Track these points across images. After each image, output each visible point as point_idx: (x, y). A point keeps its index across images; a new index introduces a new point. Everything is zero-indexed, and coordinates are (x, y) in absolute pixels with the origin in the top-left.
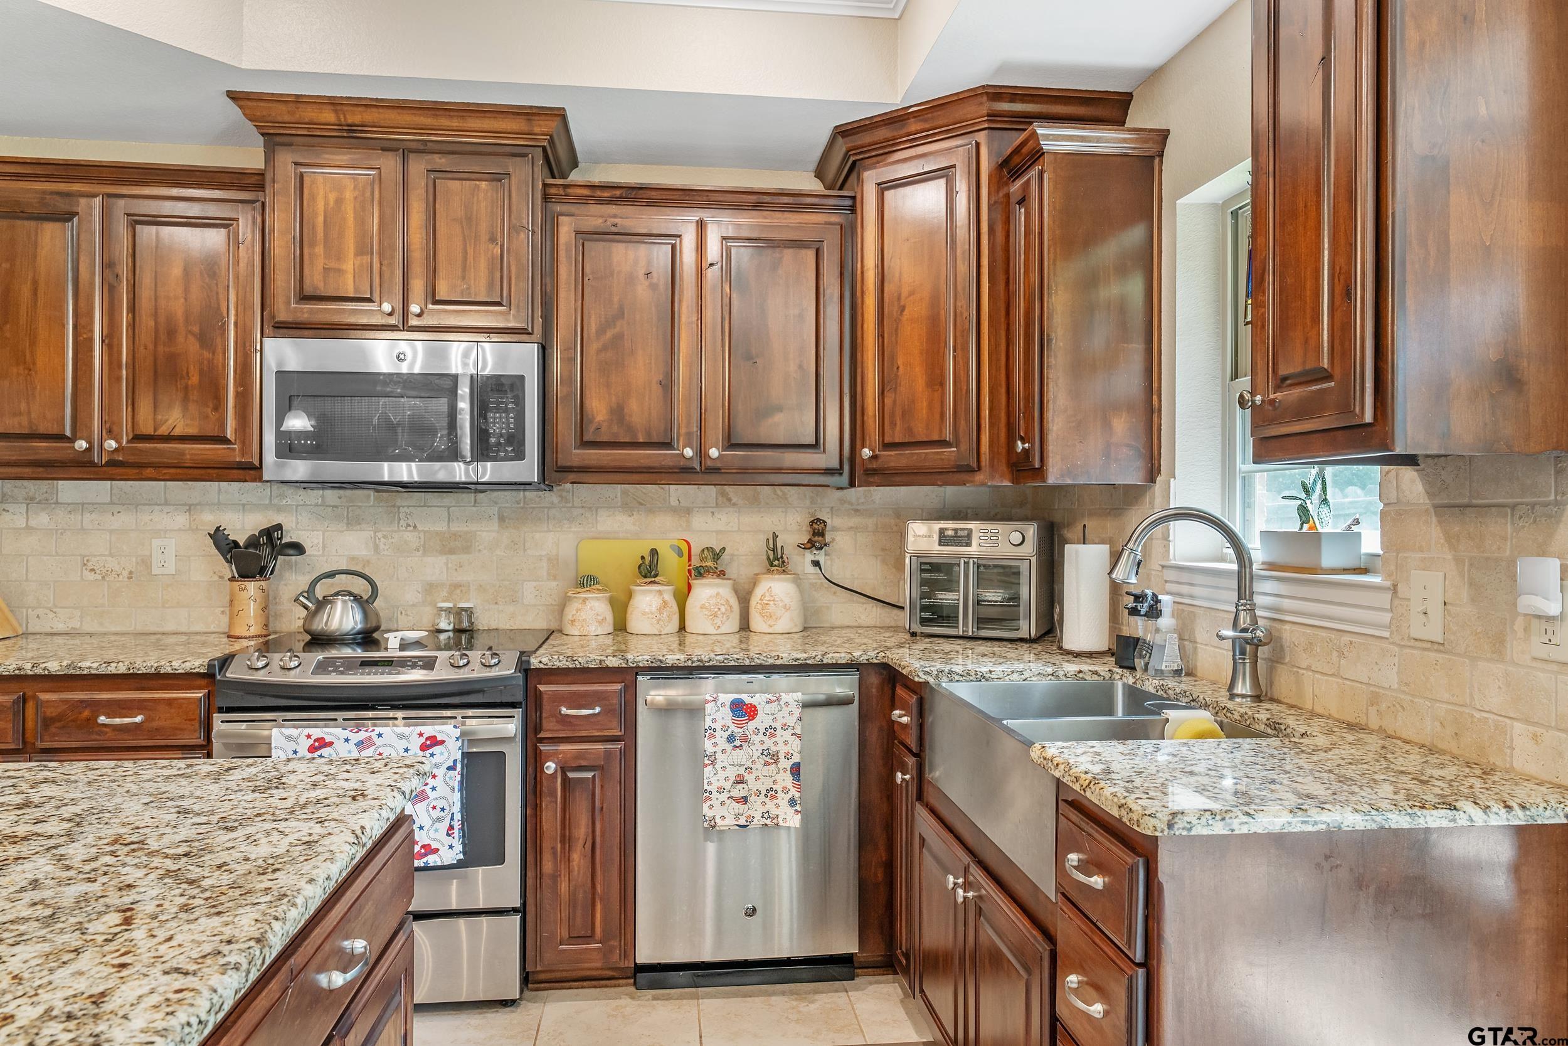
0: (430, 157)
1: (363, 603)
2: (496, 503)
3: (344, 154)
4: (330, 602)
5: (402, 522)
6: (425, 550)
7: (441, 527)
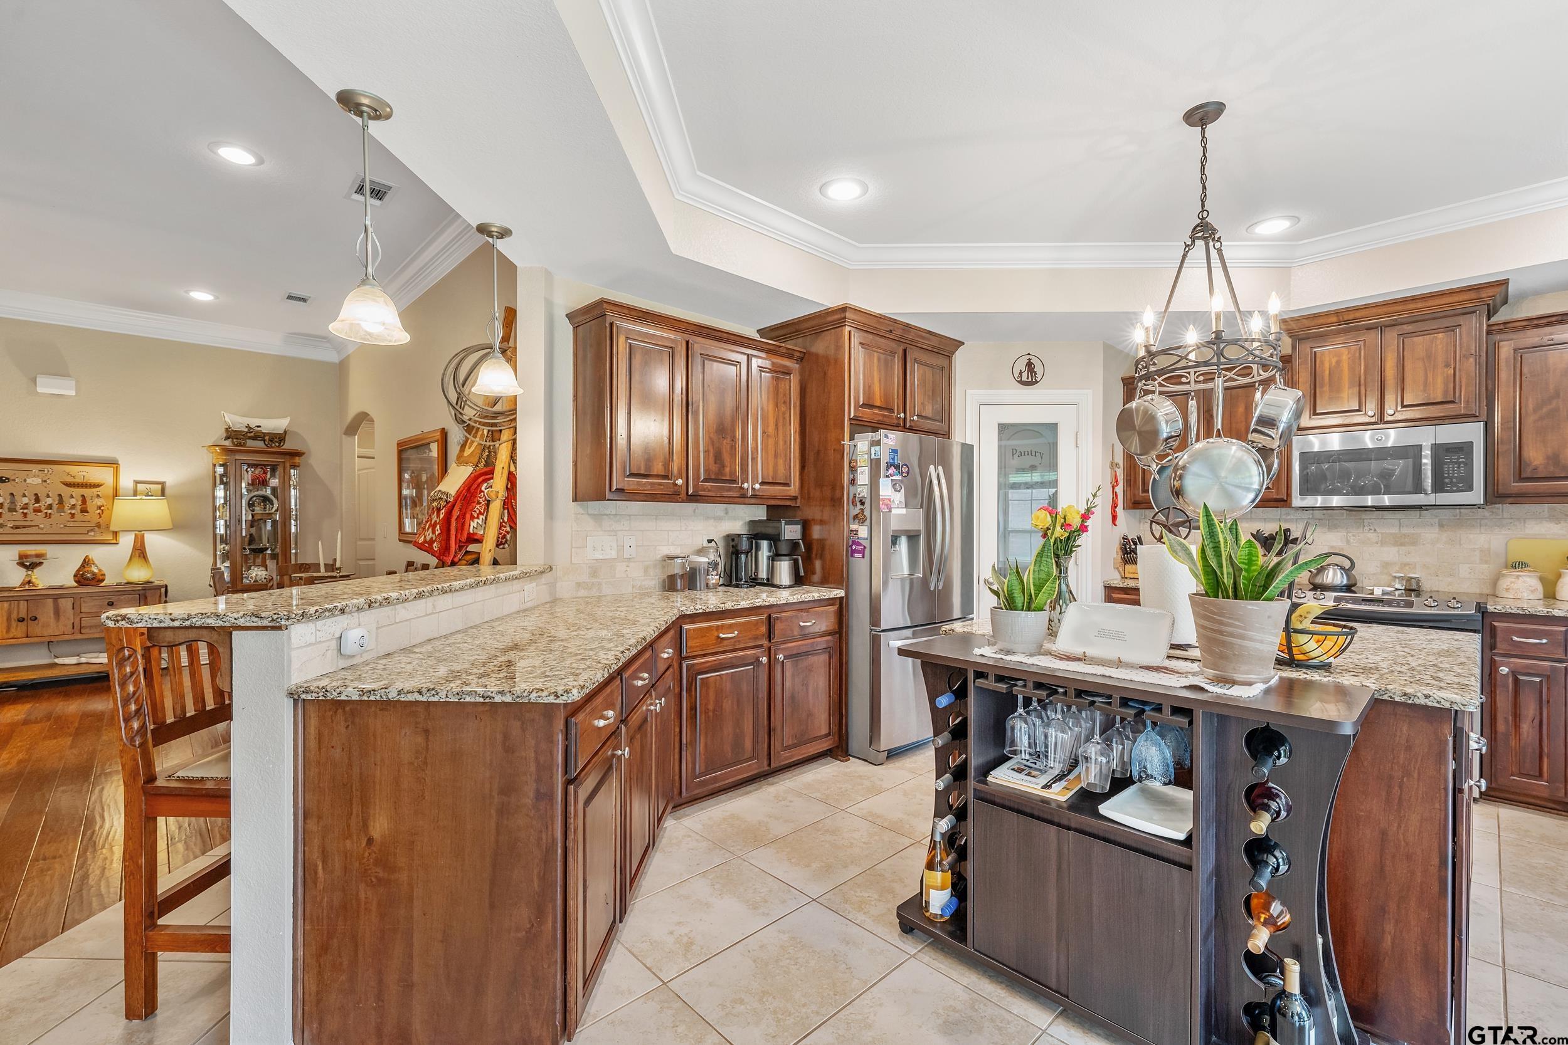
0: (1400, 327)
1: (1347, 571)
2: (1437, 516)
3: (1341, 337)
4: (1326, 569)
5: (1366, 528)
6: (1383, 543)
7: (1395, 530)
